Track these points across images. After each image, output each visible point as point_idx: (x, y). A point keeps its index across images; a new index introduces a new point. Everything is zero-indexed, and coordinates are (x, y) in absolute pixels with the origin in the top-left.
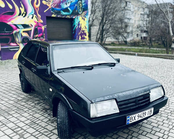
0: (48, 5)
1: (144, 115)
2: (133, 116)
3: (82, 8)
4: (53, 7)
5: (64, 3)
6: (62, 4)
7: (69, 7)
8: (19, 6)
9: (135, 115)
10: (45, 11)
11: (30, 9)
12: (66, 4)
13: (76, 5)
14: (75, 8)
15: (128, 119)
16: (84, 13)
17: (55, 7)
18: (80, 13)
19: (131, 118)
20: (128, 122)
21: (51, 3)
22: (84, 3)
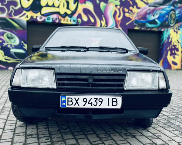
0: (131, 17)
1: (99, 103)
3: (174, 19)
4: (137, 19)
5: (151, 15)
6: (148, 16)
7: (157, 19)
8: (101, 19)
9: (77, 97)
10: (127, 24)
11: (111, 22)
12: (154, 16)
13: (167, 16)
14: (165, 19)
16: (177, 25)
17: (140, 19)
18: (172, 25)
19: (70, 100)
20: (65, 104)
21: (135, 16)
22: (178, 13)
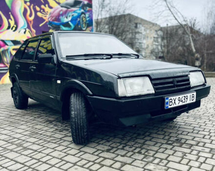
0: (44, 18)
1: (186, 100)
2: (172, 98)
3: (85, 23)
4: (51, 21)
5: (64, 16)
6: (61, 17)
7: (70, 21)
8: (8, 18)
9: (175, 98)
10: (41, 25)
11: (22, 22)
12: (67, 18)
13: (79, 19)
14: (77, 23)
15: (167, 101)
16: (88, 29)
17: (53, 20)
18: (84, 29)
19: (171, 100)
20: (167, 105)
21: (48, 16)
22: (88, 17)
